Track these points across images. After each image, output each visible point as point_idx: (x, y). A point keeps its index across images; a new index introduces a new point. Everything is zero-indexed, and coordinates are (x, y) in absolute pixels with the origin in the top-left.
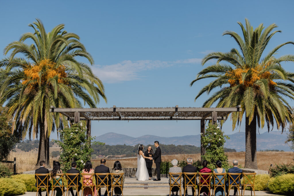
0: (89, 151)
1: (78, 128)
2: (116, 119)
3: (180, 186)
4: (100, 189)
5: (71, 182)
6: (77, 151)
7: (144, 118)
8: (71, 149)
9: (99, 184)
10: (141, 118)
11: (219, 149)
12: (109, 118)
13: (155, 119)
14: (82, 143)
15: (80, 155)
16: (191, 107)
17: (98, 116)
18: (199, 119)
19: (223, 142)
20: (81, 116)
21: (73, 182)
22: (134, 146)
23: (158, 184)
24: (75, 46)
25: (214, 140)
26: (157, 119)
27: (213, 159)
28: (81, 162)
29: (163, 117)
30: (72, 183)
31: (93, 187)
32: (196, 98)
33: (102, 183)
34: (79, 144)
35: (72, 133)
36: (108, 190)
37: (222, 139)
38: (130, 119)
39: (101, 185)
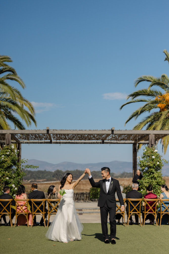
0: (20, 174)
1: (9, 151)
2: (47, 143)
3: (123, 214)
4: (35, 217)
5: (4, 208)
6: (8, 175)
7: (76, 141)
8: (2, 172)
9: (34, 212)
10: (73, 141)
11: (157, 173)
12: (40, 141)
13: (87, 143)
14: (14, 166)
15: (11, 179)
16: (127, 130)
17: (28, 139)
18: (131, 143)
19: (162, 166)
20: (12, 139)
21: (6, 208)
22: (53, 171)
23: (93, 210)
24: (5, 70)
25: (152, 163)
26: (89, 143)
27: (150, 183)
28: (13, 187)
29: (95, 141)
30: (5, 210)
31: (27, 214)
32: (127, 122)
33: (38, 210)
34: (9, 167)
35: (3, 156)
36: (44, 218)
37: (160, 163)
38: (61, 143)
39: (36, 212)
